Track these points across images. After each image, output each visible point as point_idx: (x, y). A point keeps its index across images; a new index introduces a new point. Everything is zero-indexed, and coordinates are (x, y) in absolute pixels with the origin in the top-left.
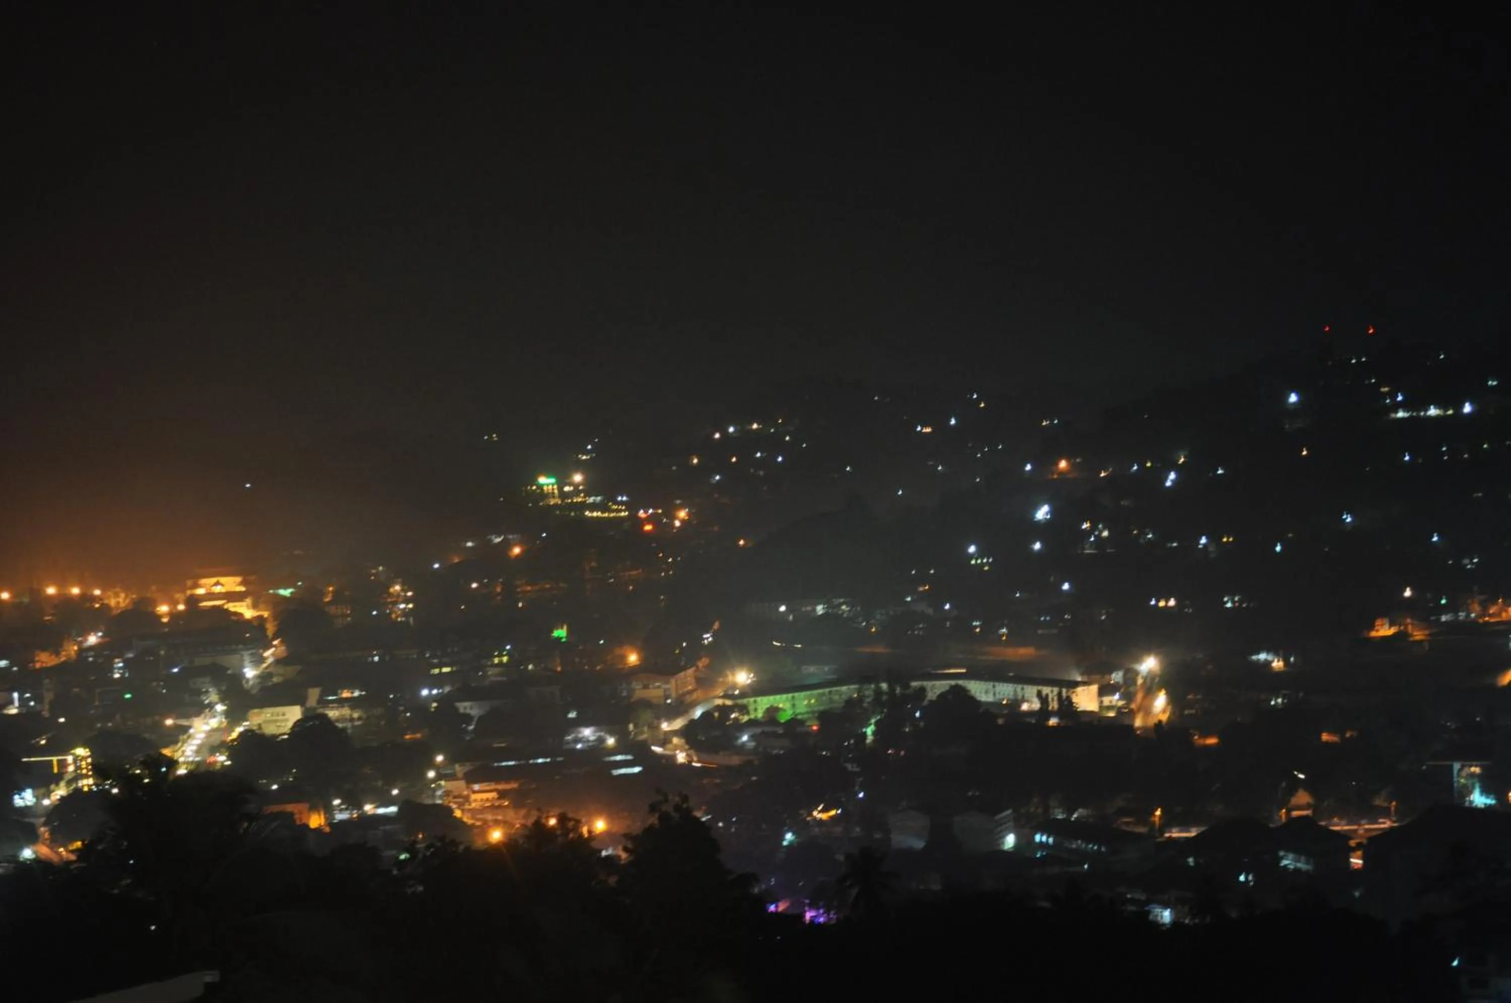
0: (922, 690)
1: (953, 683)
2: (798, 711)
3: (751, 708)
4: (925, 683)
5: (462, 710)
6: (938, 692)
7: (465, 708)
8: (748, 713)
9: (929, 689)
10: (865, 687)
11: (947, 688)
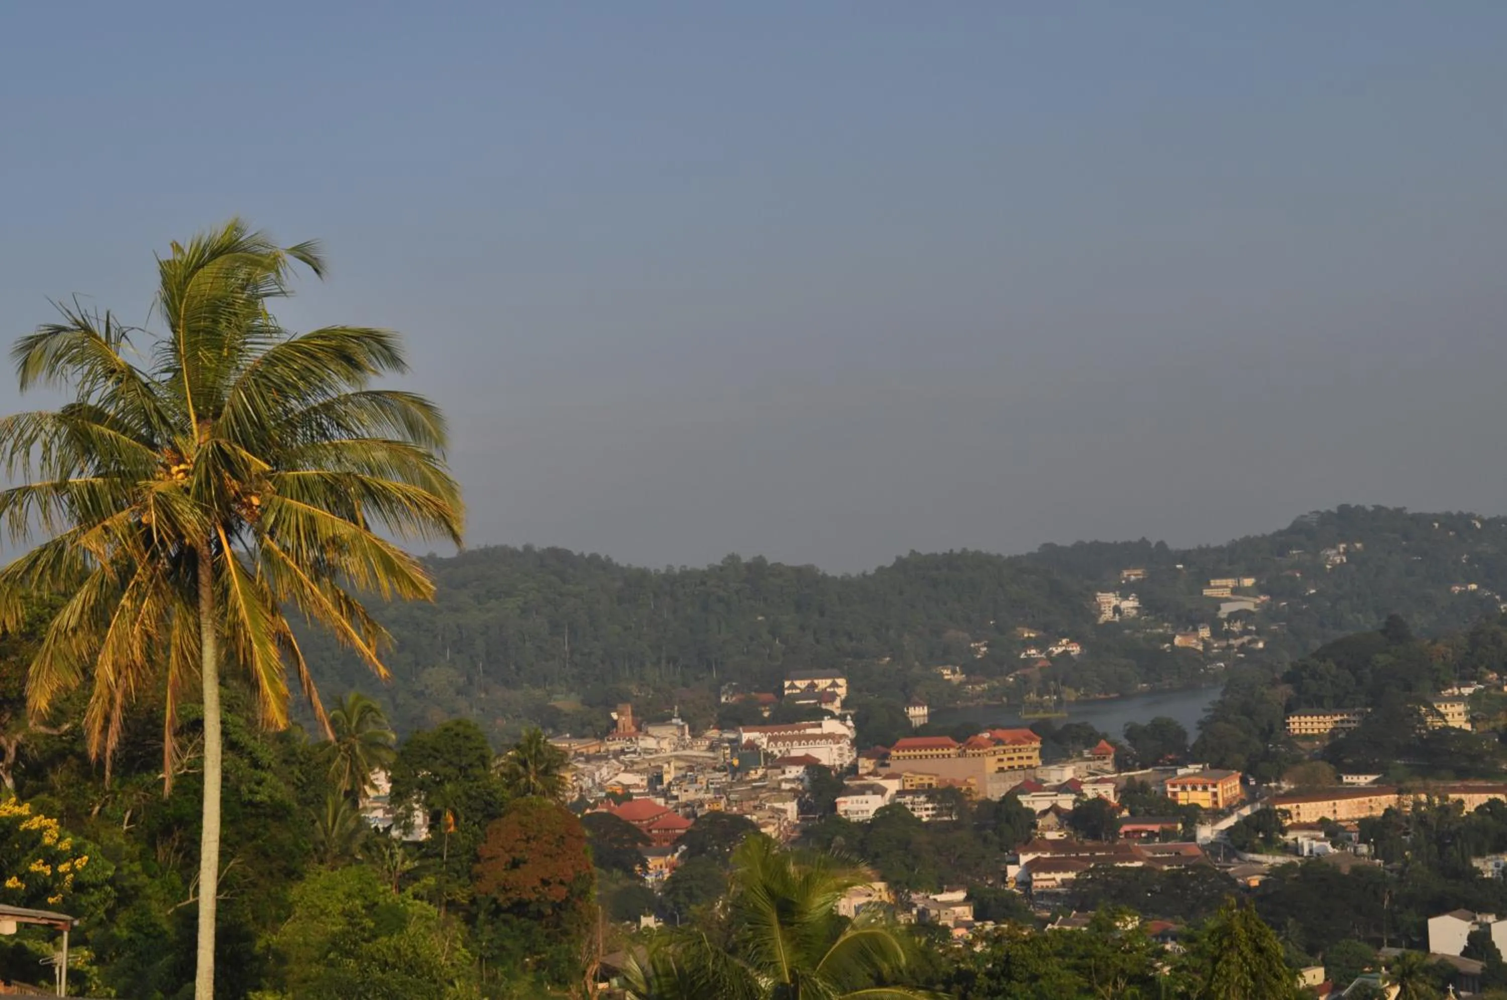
0: (1461, 802)
1: (1491, 796)
2: (1339, 818)
3: (1294, 812)
4: (1463, 796)
5: (1025, 805)
6: (1477, 804)
7: (1028, 802)
8: (1291, 818)
9: (1467, 802)
10: (1404, 797)
11: (1486, 801)
